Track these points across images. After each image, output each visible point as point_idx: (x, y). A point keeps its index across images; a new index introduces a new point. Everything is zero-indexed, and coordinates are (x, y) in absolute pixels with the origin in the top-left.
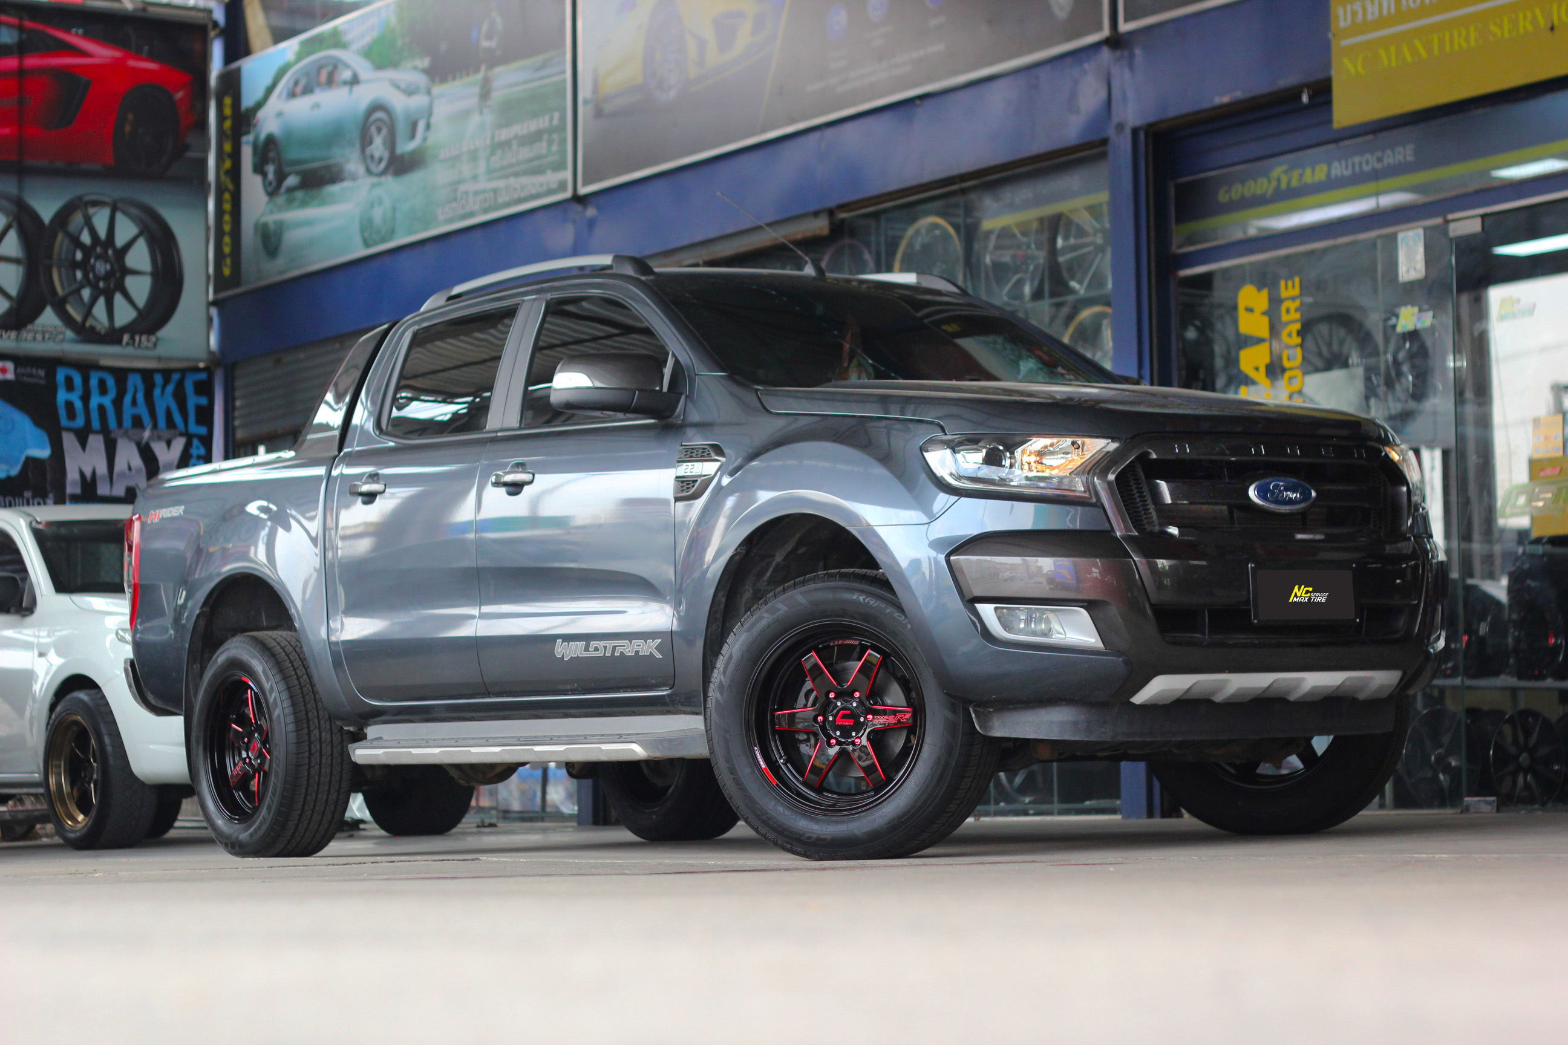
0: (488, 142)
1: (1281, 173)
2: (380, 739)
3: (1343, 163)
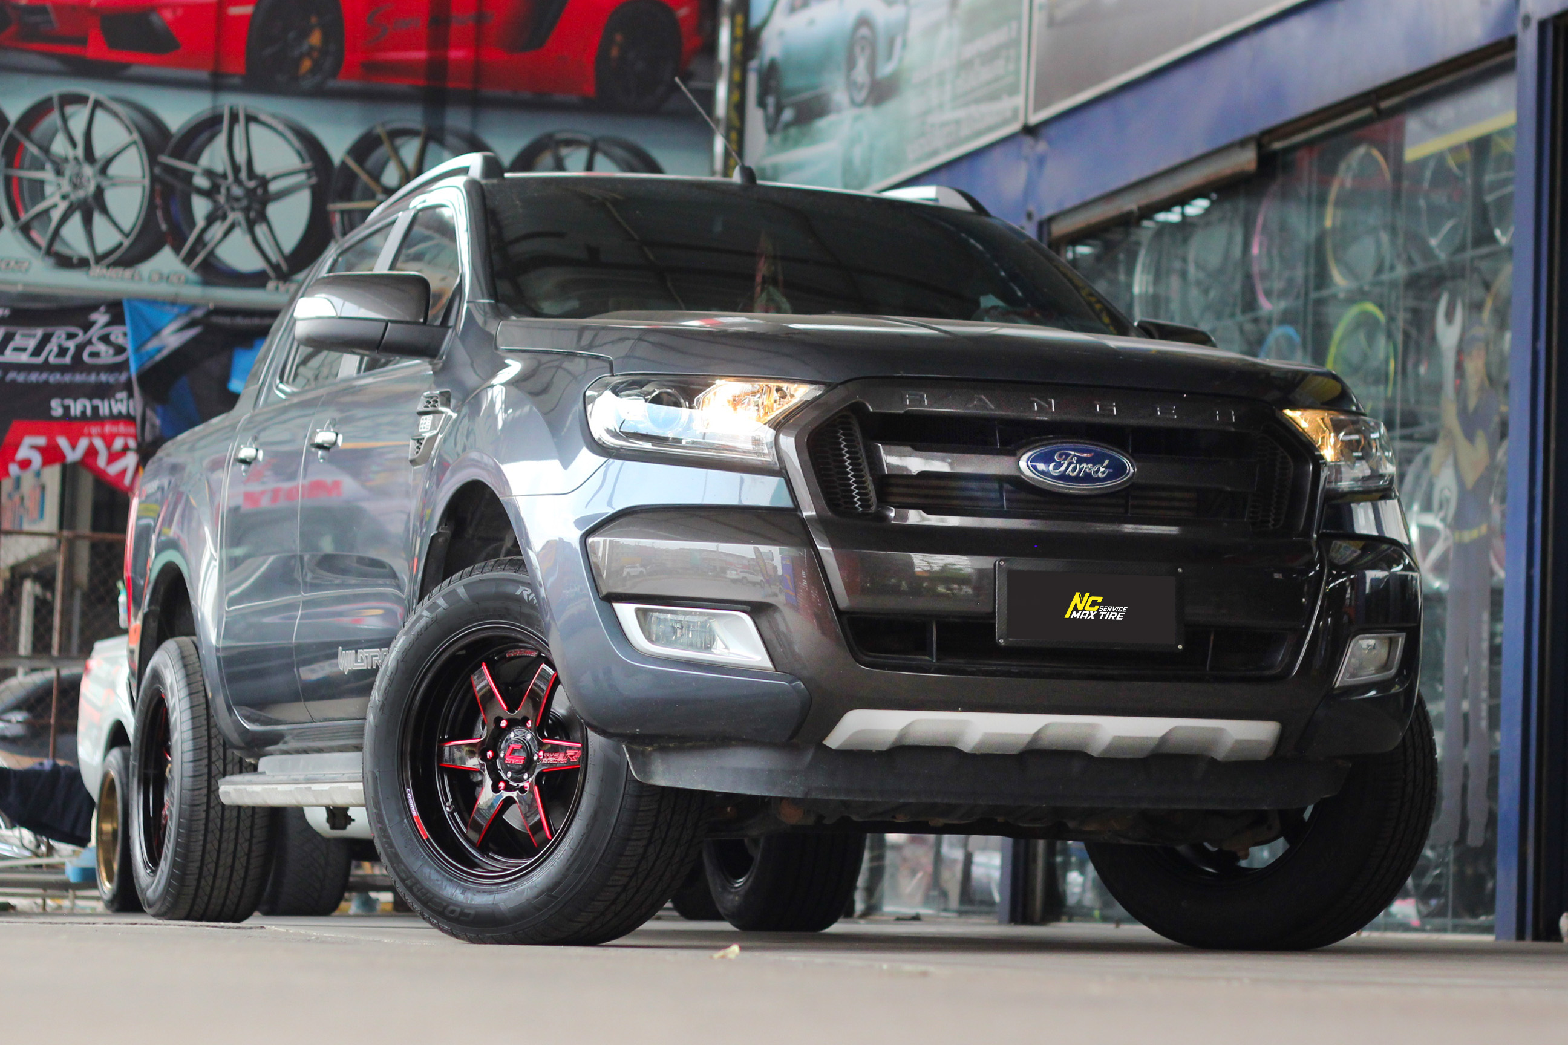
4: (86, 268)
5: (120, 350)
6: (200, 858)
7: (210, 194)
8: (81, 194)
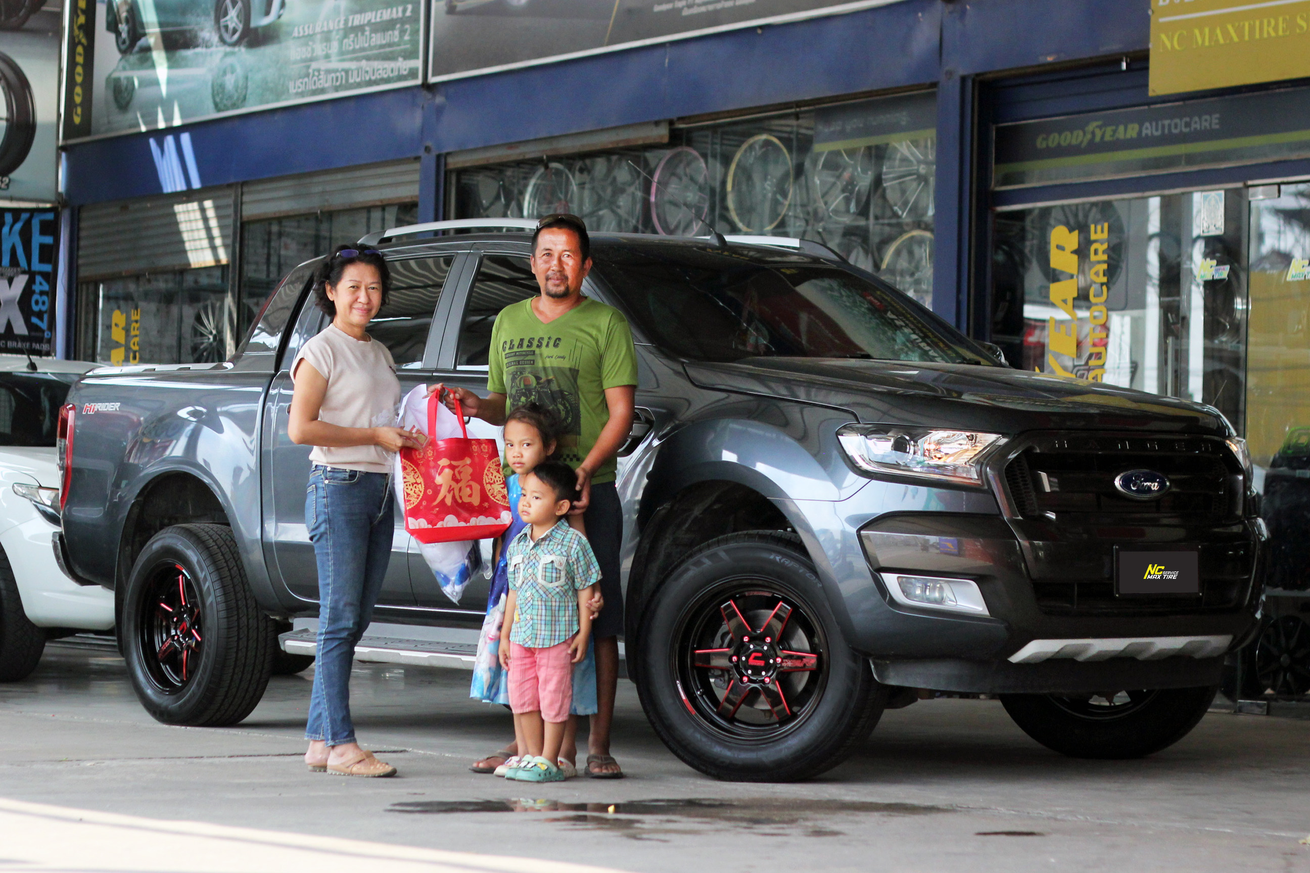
0: (342, 26)
1: (1095, 129)
2: (306, 631)
3: (1154, 124)
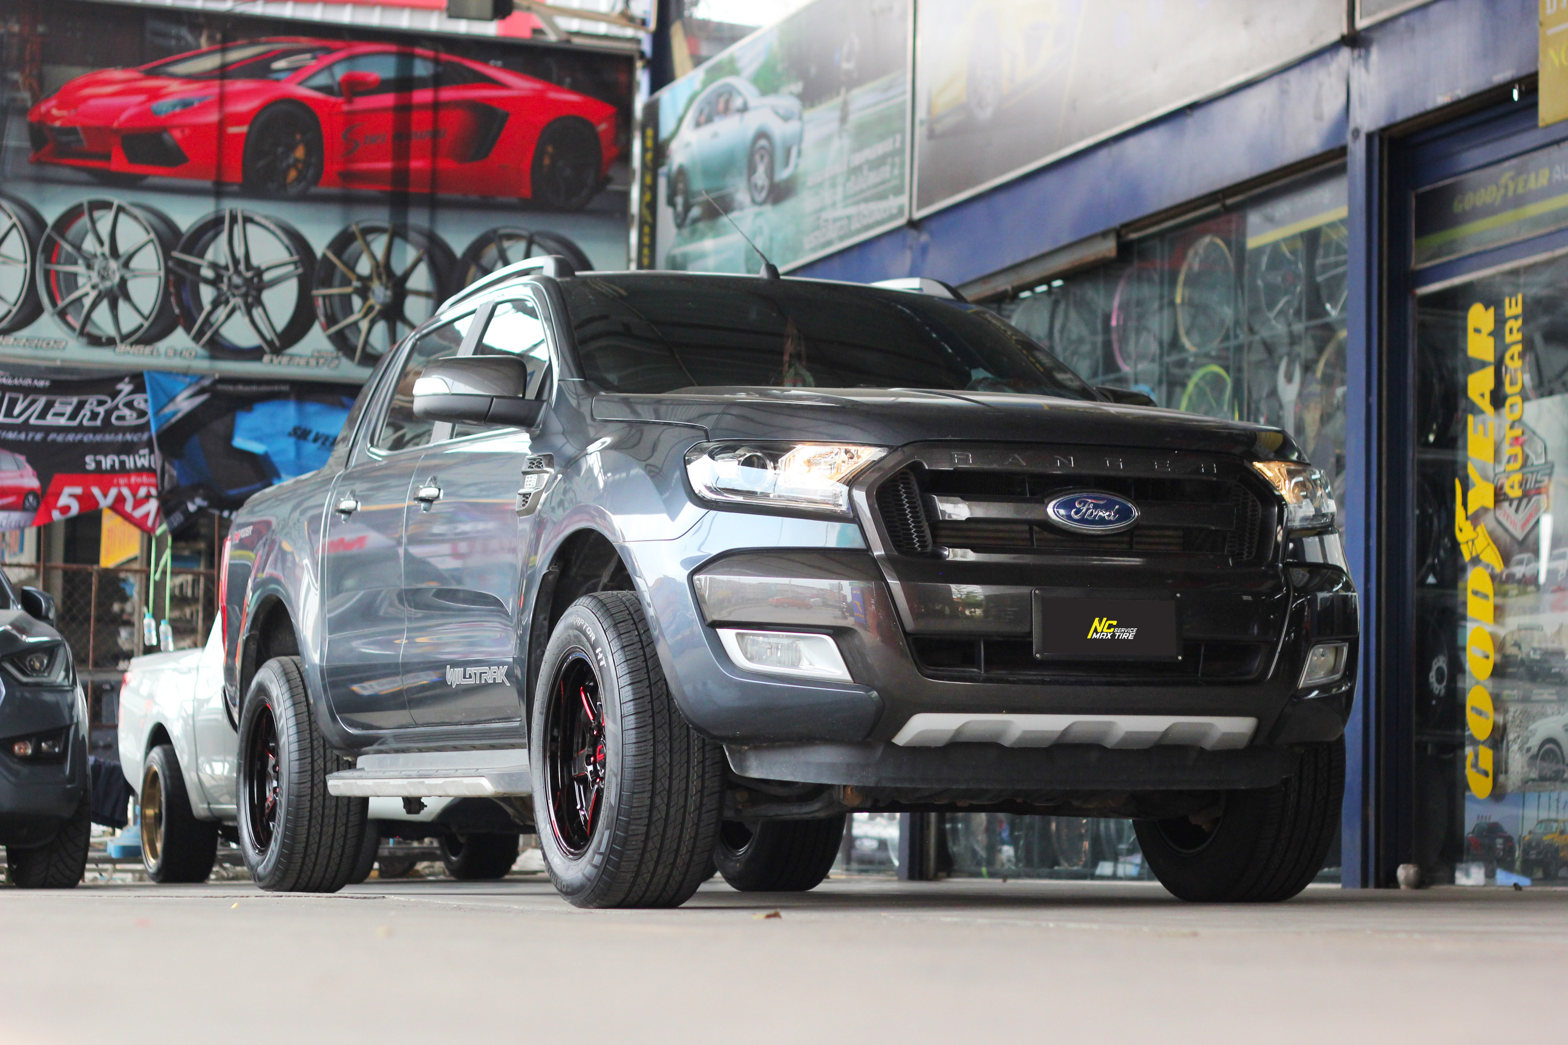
0: (845, 167)
4: (113, 346)
5: (142, 414)
6: (305, 840)
7: (214, 283)
8: (108, 284)
